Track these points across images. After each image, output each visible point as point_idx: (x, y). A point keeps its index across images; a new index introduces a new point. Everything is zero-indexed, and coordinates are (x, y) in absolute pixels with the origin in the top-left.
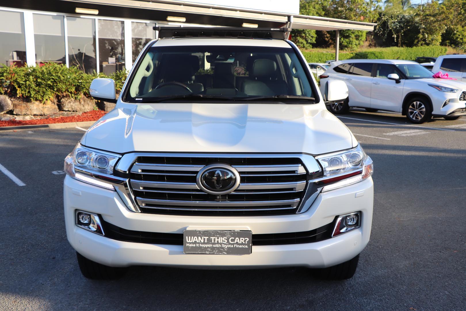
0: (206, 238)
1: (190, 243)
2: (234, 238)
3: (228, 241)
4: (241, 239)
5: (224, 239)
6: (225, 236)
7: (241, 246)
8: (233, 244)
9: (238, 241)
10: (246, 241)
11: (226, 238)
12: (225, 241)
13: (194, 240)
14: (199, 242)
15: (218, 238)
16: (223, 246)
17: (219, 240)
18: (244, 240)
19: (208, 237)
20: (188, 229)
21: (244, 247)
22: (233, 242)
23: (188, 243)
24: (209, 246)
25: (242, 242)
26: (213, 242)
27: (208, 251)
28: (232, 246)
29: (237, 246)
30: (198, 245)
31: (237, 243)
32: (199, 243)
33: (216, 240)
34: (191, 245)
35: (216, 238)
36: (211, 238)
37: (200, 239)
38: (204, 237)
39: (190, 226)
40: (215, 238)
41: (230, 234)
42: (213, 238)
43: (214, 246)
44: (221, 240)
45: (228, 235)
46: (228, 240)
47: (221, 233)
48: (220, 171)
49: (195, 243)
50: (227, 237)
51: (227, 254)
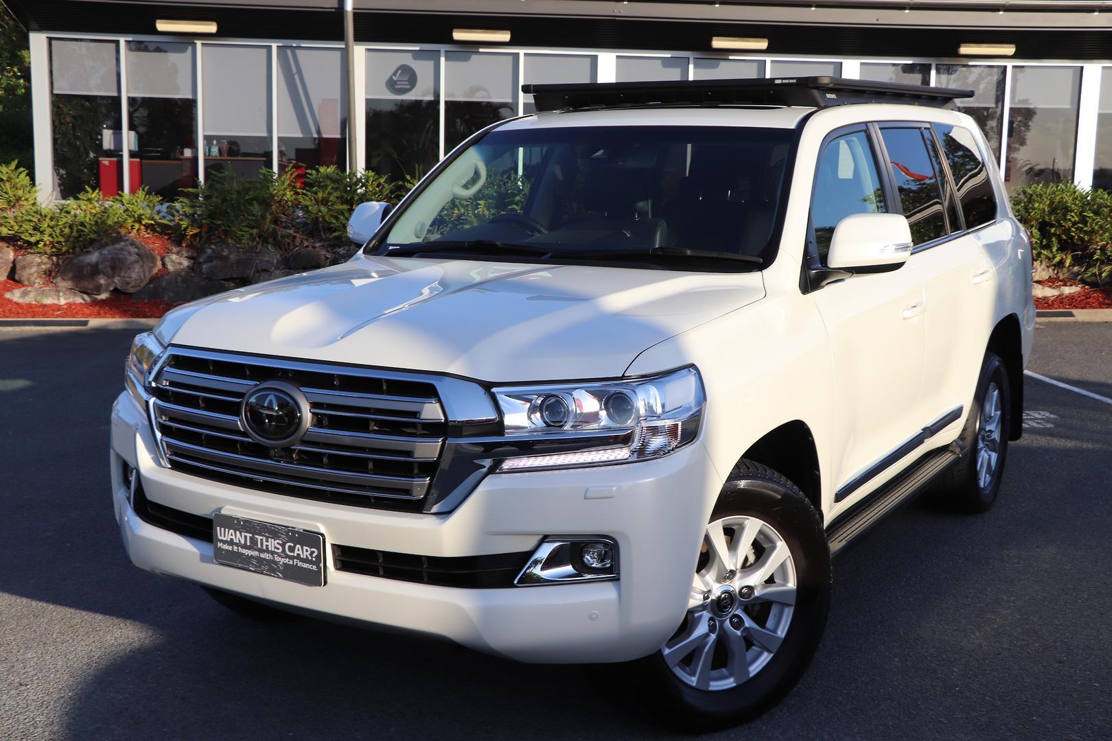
0: (249, 535)
1: (224, 542)
2: (292, 545)
3: (284, 550)
4: (305, 548)
5: (278, 543)
6: (278, 538)
7: (305, 565)
8: (292, 558)
9: (300, 552)
10: (314, 555)
11: (280, 542)
12: (278, 549)
13: (230, 537)
14: (238, 542)
15: (267, 541)
16: (277, 559)
17: (269, 544)
18: (309, 552)
19: (251, 535)
20: (223, 512)
21: (310, 567)
22: (292, 554)
23: (222, 541)
24: (255, 553)
25: (307, 556)
26: (259, 546)
27: (252, 564)
28: (291, 563)
29: (300, 564)
30: (236, 548)
31: (298, 557)
32: (237, 545)
33: (265, 543)
34: (226, 547)
35: (264, 538)
36: (256, 536)
37: (239, 537)
38: (246, 534)
39: (227, 507)
40: (262, 538)
41: (287, 535)
42: (259, 538)
43: (262, 556)
44: (273, 544)
45: (284, 537)
46: (283, 545)
47: (271, 530)
48: (276, 396)
49: (231, 543)
50: (282, 541)
51: (283, 579)
